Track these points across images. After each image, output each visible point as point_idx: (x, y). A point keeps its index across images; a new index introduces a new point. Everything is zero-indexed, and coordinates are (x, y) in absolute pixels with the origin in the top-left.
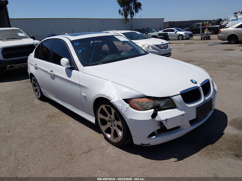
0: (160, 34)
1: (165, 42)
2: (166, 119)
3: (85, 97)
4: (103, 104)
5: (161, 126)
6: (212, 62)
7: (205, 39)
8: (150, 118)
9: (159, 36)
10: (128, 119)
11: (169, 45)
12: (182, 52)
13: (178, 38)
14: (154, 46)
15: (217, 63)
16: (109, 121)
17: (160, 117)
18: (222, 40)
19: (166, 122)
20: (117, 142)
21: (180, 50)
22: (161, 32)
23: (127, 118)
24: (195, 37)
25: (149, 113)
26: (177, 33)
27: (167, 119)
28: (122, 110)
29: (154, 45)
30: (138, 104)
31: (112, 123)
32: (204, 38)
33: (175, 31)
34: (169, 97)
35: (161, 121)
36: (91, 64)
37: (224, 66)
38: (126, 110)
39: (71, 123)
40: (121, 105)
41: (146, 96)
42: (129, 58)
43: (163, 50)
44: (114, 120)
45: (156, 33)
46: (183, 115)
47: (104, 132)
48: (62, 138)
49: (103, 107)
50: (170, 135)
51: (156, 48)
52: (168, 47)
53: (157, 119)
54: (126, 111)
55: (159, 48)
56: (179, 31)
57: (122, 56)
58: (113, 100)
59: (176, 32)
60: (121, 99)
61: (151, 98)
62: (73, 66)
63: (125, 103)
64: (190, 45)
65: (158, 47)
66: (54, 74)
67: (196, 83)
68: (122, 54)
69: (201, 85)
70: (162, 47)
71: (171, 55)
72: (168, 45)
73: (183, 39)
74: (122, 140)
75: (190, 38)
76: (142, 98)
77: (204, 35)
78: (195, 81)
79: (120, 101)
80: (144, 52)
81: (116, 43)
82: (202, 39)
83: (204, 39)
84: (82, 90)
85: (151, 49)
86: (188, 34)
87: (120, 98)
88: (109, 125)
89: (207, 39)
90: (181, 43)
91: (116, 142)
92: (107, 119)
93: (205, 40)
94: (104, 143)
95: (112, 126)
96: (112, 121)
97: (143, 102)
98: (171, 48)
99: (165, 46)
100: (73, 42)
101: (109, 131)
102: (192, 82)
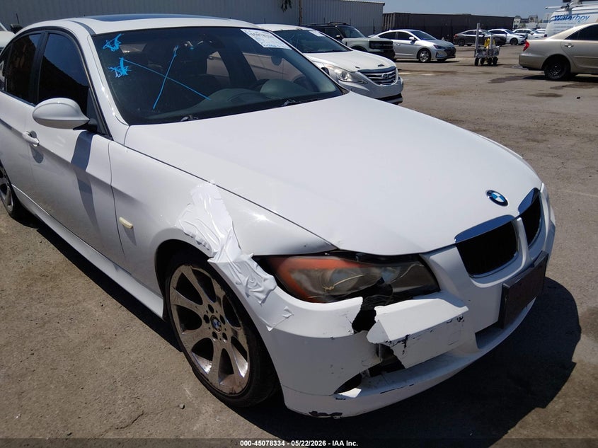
0: (372, 44)
1: (388, 63)
2: (403, 335)
3: (130, 232)
4: (186, 263)
5: (383, 357)
6: (509, 126)
7: (486, 63)
8: (348, 331)
9: (370, 47)
10: (270, 329)
11: (398, 73)
12: (429, 94)
13: (418, 56)
14: (360, 73)
15: (521, 128)
16: (206, 318)
17: (384, 332)
18: (531, 68)
19: (405, 346)
20: (231, 393)
21: (422, 90)
22: (375, 37)
23: (264, 326)
24: (461, 57)
25: (345, 313)
26: (416, 42)
27: (407, 336)
28: (248, 296)
29: (359, 71)
30: (308, 276)
31: (217, 327)
32: (482, 62)
33: (410, 38)
34: (417, 258)
35: (388, 345)
36: (156, 117)
37: (540, 137)
38: (262, 296)
39: (91, 305)
40: (244, 279)
41: (338, 249)
42: (286, 103)
43: (381, 85)
44: (221, 317)
45: (363, 40)
46: (460, 319)
47: (189, 350)
48: (54, 361)
49: (186, 270)
50: (412, 382)
51: (365, 80)
52: (395, 77)
53: (373, 336)
54: (264, 301)
55: (372, 80)
56: (422, 38)
57: (263, 95)
58: (217, 256)
59: (414, 41)
60: (247, 257)
61: (355, 259)
62: (93, 122)
63: (260, 270)
64: (447, 77)
65: (368, 76)
66: (38, 145)
67: (505, 203)
68: (267, 89)
69: (520, 208)
70: (380, 76)
71: (401, 102)
72: (395, 73)
73: (429, 61)
74: (245, 391)
75: (448, 60)
76: (322, 254)
77: (484, 53)
78: (502, 197)
79: (241, 264)
80: (332, 88)
81: (251, 59)
82: (476, 64)
83: (482, 65)
84: (120, 205)
85: (349, 80)
86: (444, 48)
87: (242, 253)
88: (205, 331)
89: (489, 65)
90: (426, 72)
91: (226, 390)
92: (201, 311)
93: (485, 65)
94: (190, 388)
95: (215, 335)
96: (215, 321)
97: (324, 270)
98: (402, 80)
99: (389, 76)
100: (99, 40)
101: (204, 349)
102: (493, 199)
